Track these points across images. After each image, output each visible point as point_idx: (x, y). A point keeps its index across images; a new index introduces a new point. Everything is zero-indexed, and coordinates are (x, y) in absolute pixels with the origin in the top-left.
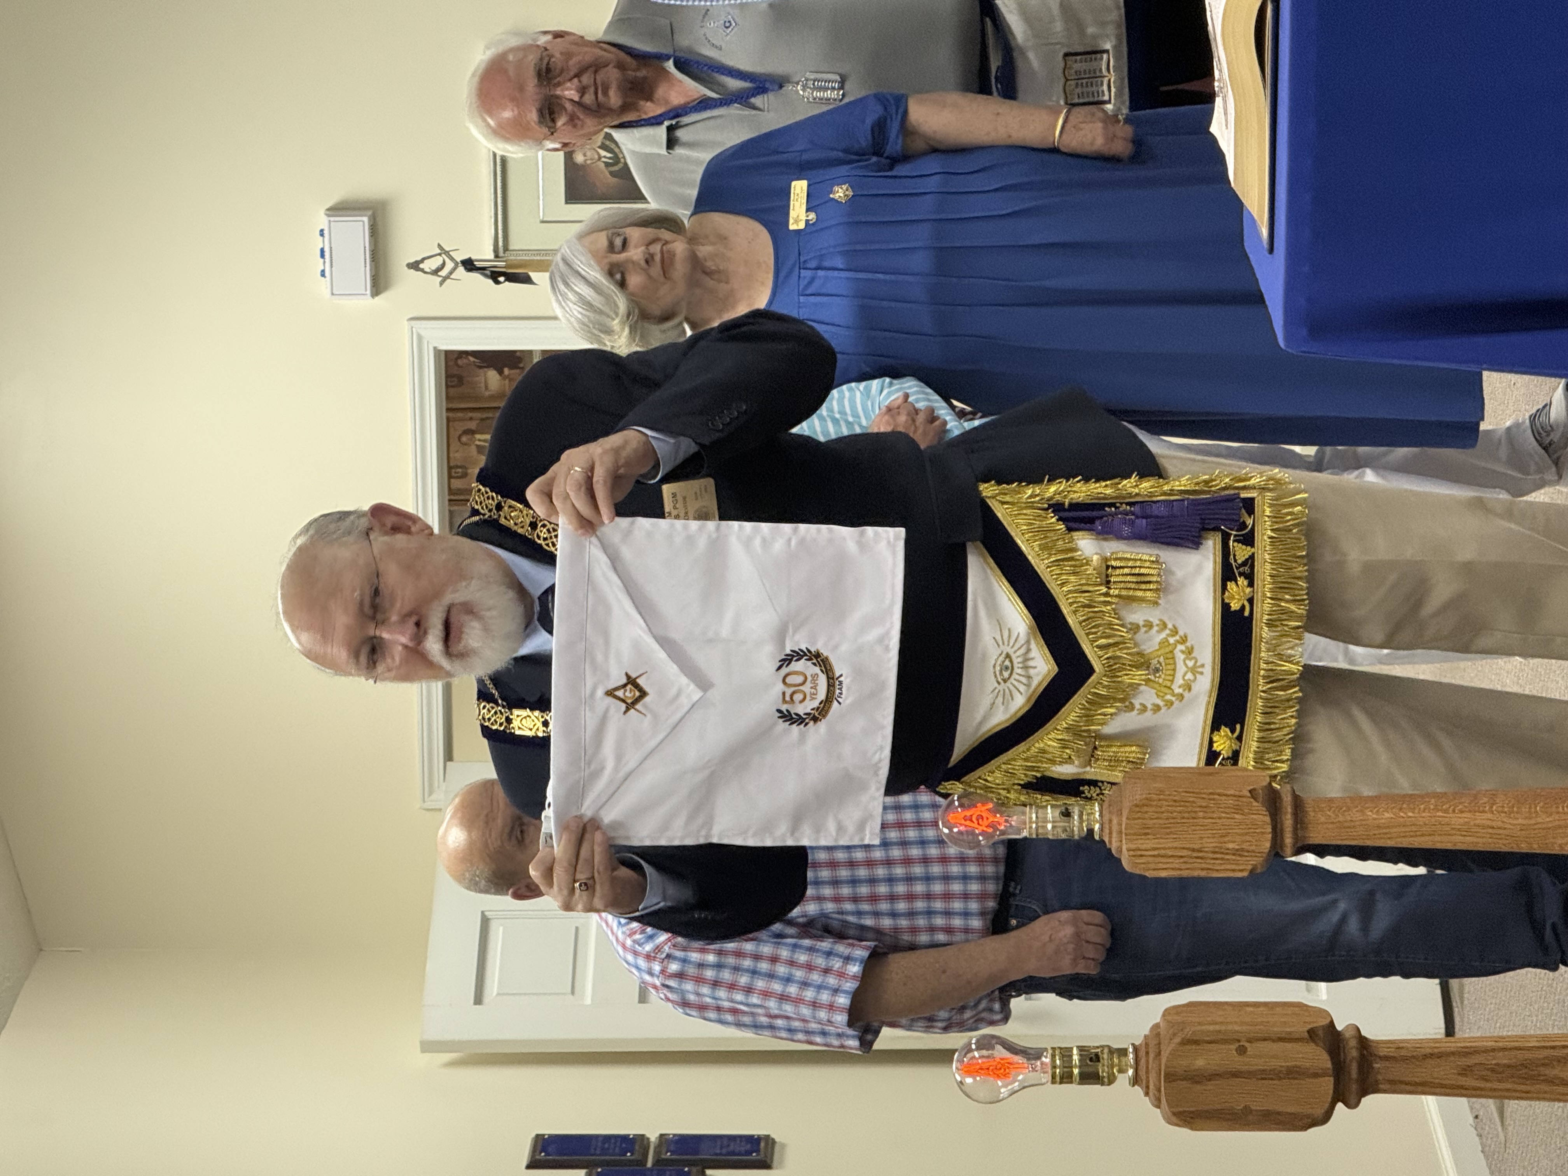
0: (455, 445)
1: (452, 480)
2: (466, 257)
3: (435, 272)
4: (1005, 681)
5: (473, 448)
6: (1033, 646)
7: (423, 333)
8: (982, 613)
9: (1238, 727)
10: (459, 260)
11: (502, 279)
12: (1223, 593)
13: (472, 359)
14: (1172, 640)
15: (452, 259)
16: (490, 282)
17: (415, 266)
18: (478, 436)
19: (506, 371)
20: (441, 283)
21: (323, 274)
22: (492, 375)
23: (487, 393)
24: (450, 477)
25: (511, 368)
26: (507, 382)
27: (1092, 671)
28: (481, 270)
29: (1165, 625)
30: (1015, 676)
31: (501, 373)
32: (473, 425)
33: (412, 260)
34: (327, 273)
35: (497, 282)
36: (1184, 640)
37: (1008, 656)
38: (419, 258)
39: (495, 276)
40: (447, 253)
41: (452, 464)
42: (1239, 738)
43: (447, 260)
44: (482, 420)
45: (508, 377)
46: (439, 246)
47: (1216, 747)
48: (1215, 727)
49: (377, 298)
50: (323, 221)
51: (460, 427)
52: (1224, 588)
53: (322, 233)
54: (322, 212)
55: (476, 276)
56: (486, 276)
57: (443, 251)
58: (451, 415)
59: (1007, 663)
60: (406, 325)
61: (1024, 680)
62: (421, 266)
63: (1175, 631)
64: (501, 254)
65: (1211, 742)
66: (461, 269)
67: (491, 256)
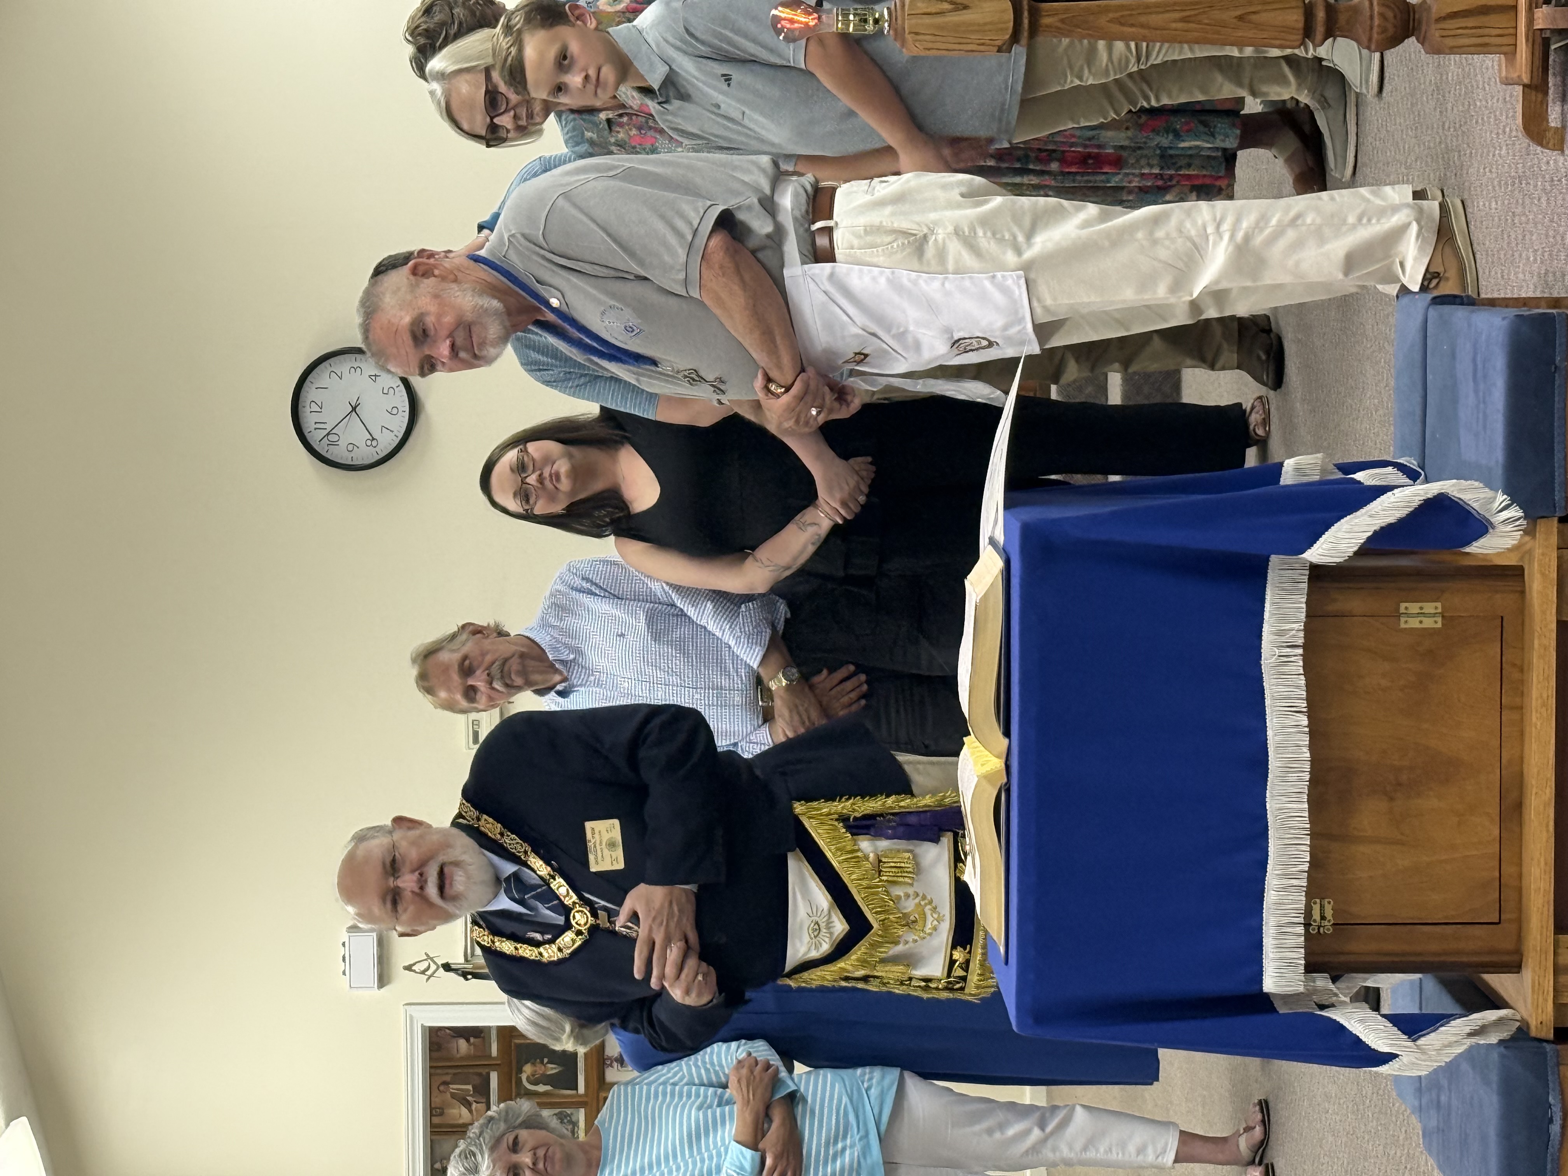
0: (435, 1092)
1: (433, 1118)
2: (444, 962)
3: (423, 972)
4: (815, 937)
5: (449, 1095)
6: (833, 914)
7: (413, 1015)
8: (799, 896)
9: (968, 946)
10: (440, 963)
11: (469, 977)
12: (955, 870)
13: (448, 1031)
14: (923, 903)
15: (435, 963)
16: (462, 979)
17: (409, 968)
18: (451, 1086)
19: (472, 1040)
20: (428, 980)
21: (344, 973)
22: (462, 1043)
23: (458, 1056)
24: (431, 1115)
25: (475, 1037)
26: (472, 1047)
27: (870, 927)
28: (455, 971)
29: (918, 895)
30: (822, 933)
31: (468, 1041)
32: (448, 1078)
33: (407, 964)
34: (347, 972)
35: (467, 979)
36: (931, 902)
37: (817, 923)
38: (412, 962)
39: (465, 975)
40: (432, 959)
41: (433, 1106)
42: (970, 952)
43: (432, 964)
44: (455, 1074)
45: (474, 1044)
46: (427, 954)
47: (955, 957)
48: (954, 947)
49: (382, 990)
50: (345, 937)
51: (439, 1080)
52: (956, 867)
53: (344, 944)
54: (345, 929)
55: (451, 975)
56: (459, 975)
57: (429, 957)
58: (433, 1071)
59: (816, 926)
60: (402, 1009)
61: (828, 935)
62: (414, 968)
63: (924, 898)
64: (469, 958)
65: (951, 955)
66: (441, 970)
67: (462, 960)
